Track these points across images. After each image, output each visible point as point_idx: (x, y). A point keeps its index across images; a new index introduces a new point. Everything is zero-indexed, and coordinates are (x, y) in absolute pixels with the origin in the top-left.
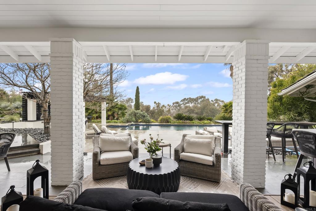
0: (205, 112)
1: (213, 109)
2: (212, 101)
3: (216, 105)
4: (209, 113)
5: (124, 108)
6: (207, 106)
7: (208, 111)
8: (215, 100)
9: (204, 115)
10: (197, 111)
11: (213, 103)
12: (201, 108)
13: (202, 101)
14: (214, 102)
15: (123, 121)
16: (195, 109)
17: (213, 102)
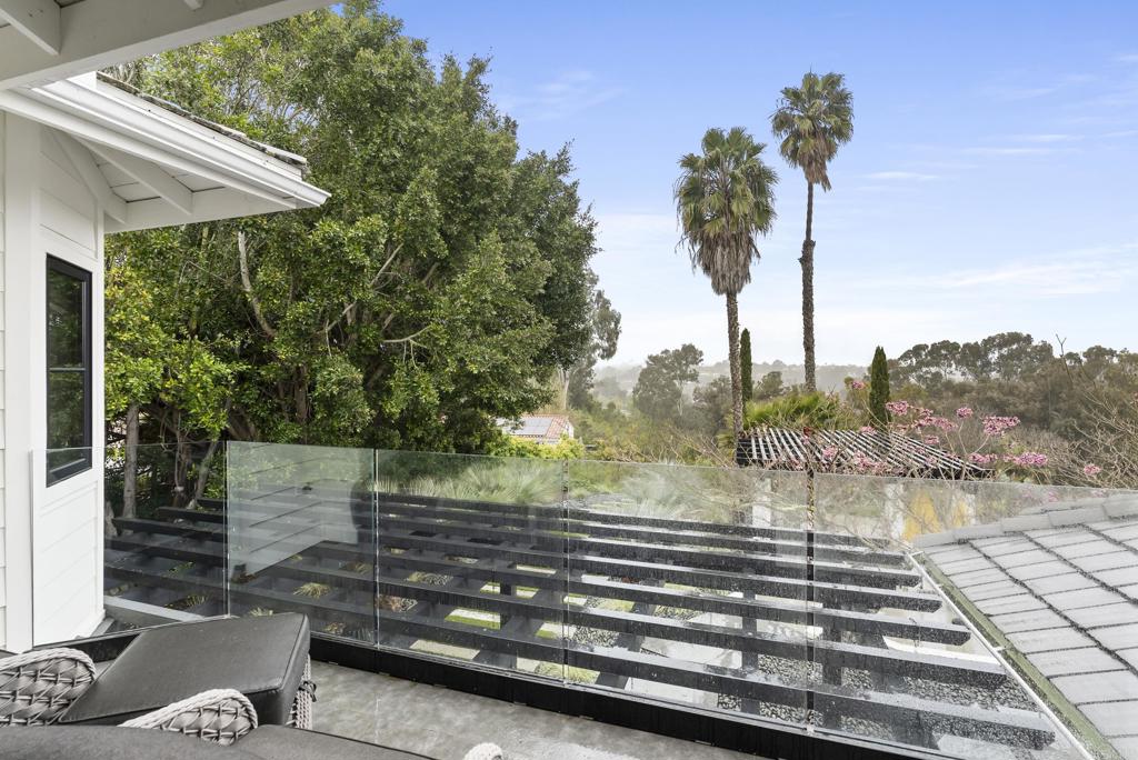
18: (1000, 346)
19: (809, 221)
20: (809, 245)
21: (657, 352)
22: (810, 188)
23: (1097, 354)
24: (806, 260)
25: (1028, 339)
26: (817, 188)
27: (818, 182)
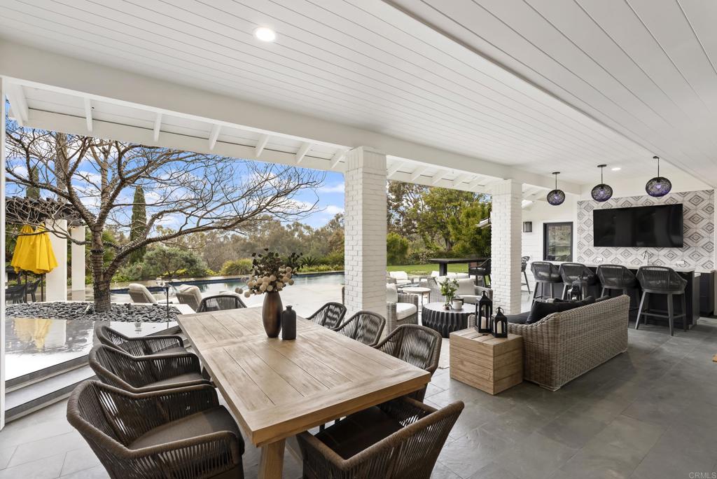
3: (296, 234)
6: (283, 236)
8: (293, 225)
11: (289, 230)
14: (293, 228)
17: (290, 228)
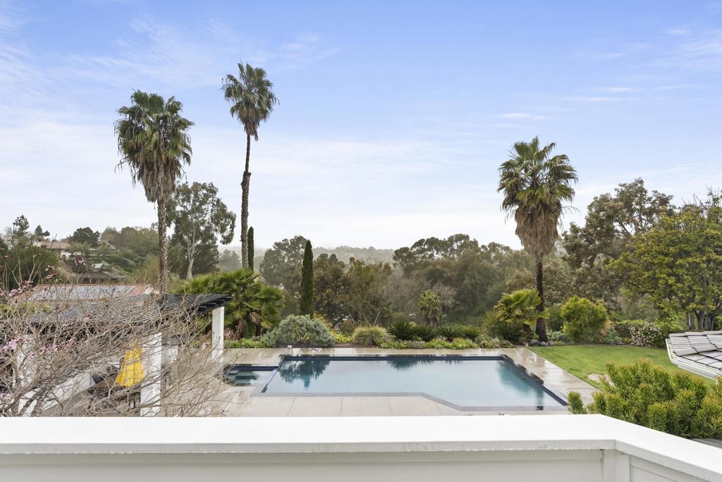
0: (468, 275)
1: (486, 269)
2: (483, 247)
3: (493, 256)
4: (477, 278)
5: (274, 297)
6: (473, 261)
7: (476, 273)
8: (489, 246)
9: (465, 282)
10: (449, 274)
11: (485, 252)
12: (458, 267)
13: (462, 247)
14: (489, 249)
15: (267, 343)
16: (446, 270)
18: (457, 241)
19: (247, 160)
20: (247, 175)
21: (279, 240)
22: (249, 138)
23: (494, 246)
24: (245, 184)
25: (467, 237)
26: (252, 137)
27: (252, 134)
